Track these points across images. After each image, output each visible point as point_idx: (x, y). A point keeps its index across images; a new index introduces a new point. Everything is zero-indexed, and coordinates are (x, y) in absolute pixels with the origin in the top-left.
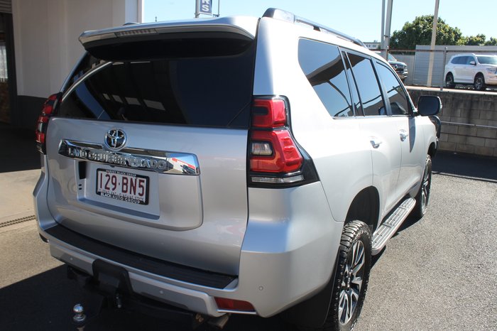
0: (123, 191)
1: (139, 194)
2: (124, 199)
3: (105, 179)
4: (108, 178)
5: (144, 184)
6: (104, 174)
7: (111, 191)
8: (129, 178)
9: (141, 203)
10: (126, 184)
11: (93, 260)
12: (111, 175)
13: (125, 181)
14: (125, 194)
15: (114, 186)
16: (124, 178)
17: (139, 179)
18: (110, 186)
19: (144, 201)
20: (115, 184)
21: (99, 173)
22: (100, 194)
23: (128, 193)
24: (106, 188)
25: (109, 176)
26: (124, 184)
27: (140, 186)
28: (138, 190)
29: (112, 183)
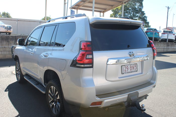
0: (131, 70)
2: (131, 72)
5: (136, 66)
6: (124, 67)
8: (132, 65)
9: (137, 71)
11: (128, 95)
12: (126, 66)
16: (130, 66)
17: (134, 65)
18: (126, 70)
20: (128, 69)
21: (122, 67)
22: (123, 74)
23: (132, 70)
24: (125, 71)
25: (125, 67)
26: (130, 68)
27: (135, 67)
28: (135, 68)
29: (127, 69)
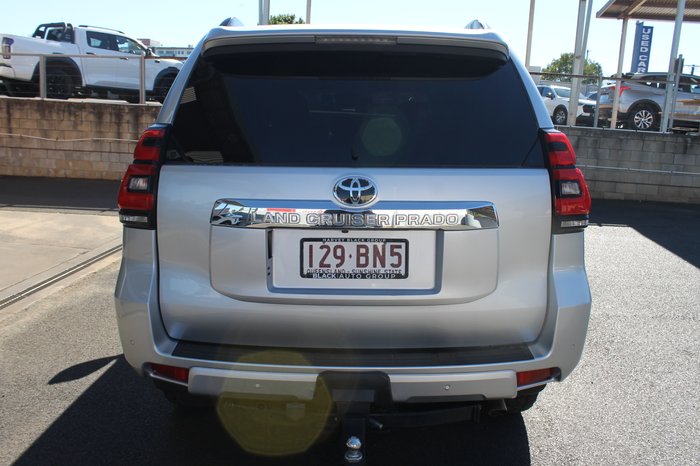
0: (359, 265)
1: (392, 265)
2: (364, 276)
3: (318, 254)
4: (325, 250)
5: (402, 251)
6: (316, 245)
7: (333, 269)
8: (370, 245)
9: (399, 276)
10: (366, 255)
11: (316, 376)
12: (332, 245)
13: (363, 251)
14: (362, 269)
15: (339, 261)
16: (359, 247)
17: (388, 245)
18: (331, 260)
19: (403, 273)
20: (342, 258)
21: (306, 245)
22: (309, 276)
23: (370, 267)
24: (322, 265)
25: (328, 247)
26: (359, 255)
27: (393, 254)
28: (390, 260)
29: (336, 256)
